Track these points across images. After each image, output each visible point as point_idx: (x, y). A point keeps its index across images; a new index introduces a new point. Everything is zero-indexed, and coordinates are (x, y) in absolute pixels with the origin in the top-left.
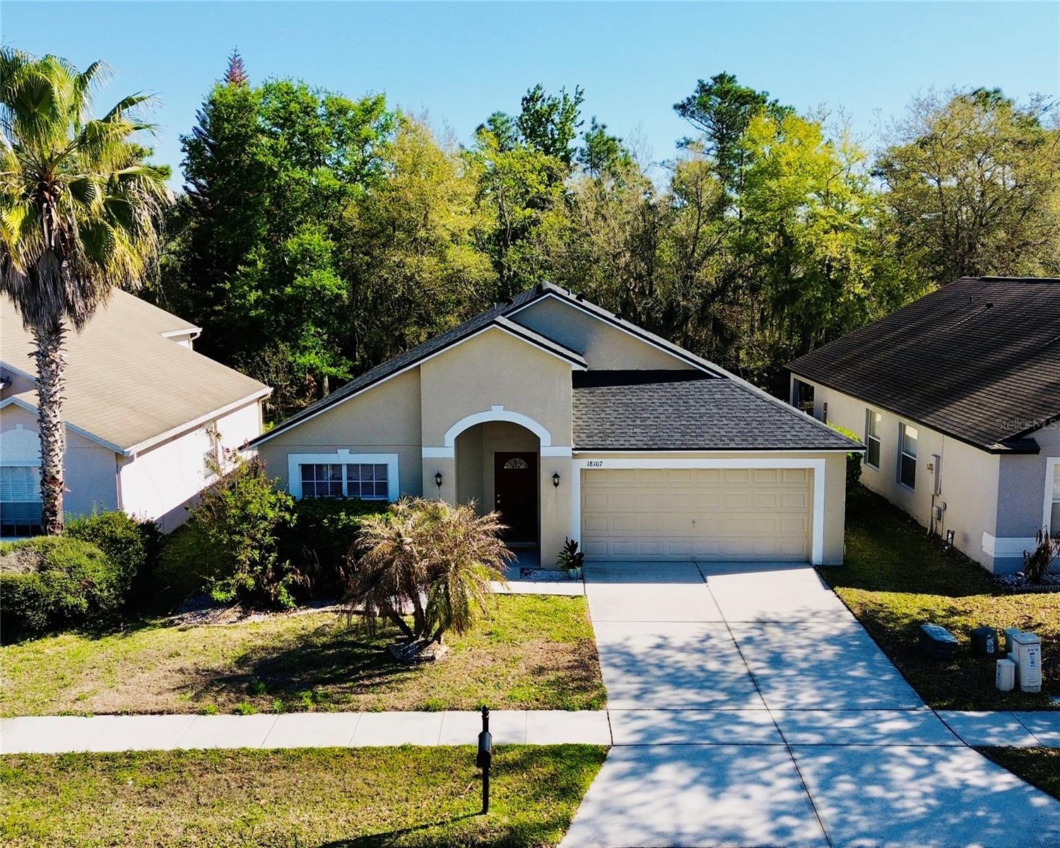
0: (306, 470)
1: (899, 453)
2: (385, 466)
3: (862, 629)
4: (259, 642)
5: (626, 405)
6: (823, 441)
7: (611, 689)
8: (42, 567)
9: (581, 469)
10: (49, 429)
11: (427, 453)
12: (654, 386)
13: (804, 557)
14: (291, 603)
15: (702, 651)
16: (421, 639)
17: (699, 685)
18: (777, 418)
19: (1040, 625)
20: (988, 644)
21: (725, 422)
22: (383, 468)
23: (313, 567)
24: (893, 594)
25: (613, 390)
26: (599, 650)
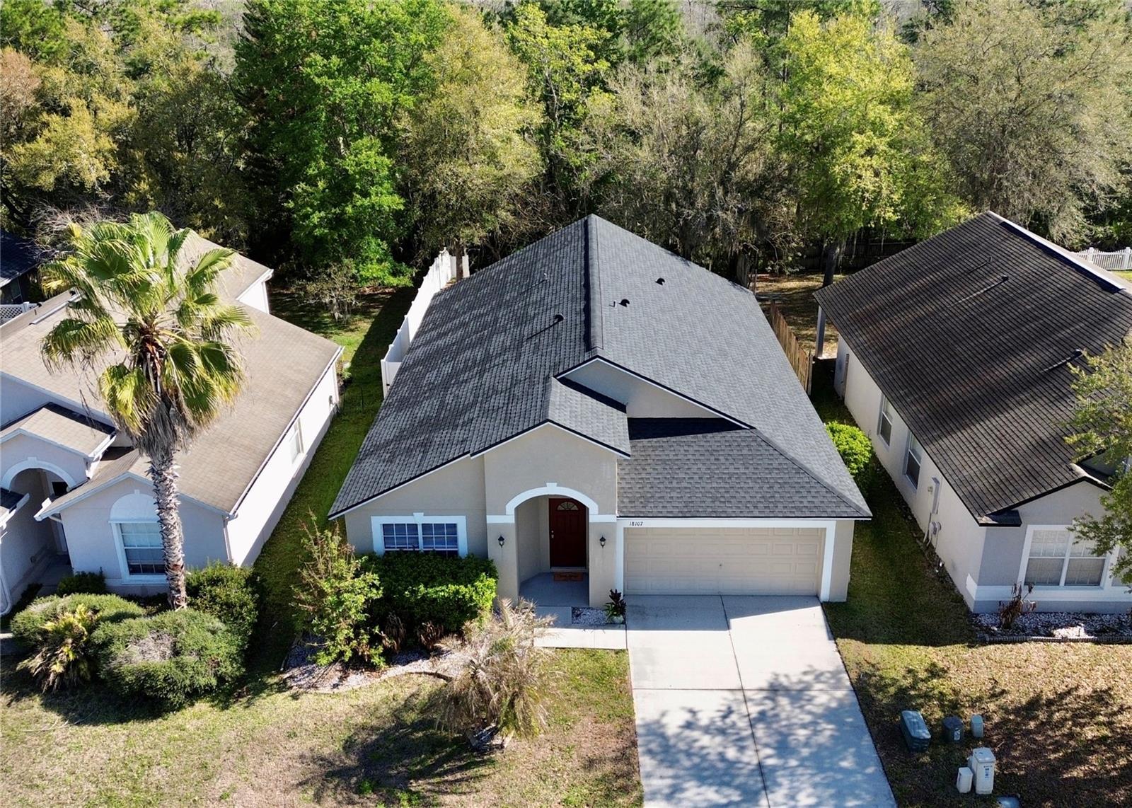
0: (387, 528)
1: (907, 450)
2: (455, 526)
3: (855, 699)
4: (360, 720)
5: (664, 462)
6: (834, 509)
7: (648, 785)
8: (176, 653)
9: (625, 528)
10: (167, 529)
11: (491, 519)
12: (690, 438)
13: (813, 592)
14: (382, 664)
15: (722, 732)
16: (493, 725)
17: (718, 781)
18: (796, 480)
19: (1003, 692)
20: (955, 733)
21: (751, 485)
22: (453, 527)
23: (398, 631)
24: (885, 647)
25: (653, 444)
26: (640, 731)
